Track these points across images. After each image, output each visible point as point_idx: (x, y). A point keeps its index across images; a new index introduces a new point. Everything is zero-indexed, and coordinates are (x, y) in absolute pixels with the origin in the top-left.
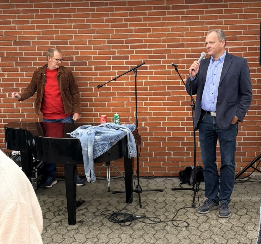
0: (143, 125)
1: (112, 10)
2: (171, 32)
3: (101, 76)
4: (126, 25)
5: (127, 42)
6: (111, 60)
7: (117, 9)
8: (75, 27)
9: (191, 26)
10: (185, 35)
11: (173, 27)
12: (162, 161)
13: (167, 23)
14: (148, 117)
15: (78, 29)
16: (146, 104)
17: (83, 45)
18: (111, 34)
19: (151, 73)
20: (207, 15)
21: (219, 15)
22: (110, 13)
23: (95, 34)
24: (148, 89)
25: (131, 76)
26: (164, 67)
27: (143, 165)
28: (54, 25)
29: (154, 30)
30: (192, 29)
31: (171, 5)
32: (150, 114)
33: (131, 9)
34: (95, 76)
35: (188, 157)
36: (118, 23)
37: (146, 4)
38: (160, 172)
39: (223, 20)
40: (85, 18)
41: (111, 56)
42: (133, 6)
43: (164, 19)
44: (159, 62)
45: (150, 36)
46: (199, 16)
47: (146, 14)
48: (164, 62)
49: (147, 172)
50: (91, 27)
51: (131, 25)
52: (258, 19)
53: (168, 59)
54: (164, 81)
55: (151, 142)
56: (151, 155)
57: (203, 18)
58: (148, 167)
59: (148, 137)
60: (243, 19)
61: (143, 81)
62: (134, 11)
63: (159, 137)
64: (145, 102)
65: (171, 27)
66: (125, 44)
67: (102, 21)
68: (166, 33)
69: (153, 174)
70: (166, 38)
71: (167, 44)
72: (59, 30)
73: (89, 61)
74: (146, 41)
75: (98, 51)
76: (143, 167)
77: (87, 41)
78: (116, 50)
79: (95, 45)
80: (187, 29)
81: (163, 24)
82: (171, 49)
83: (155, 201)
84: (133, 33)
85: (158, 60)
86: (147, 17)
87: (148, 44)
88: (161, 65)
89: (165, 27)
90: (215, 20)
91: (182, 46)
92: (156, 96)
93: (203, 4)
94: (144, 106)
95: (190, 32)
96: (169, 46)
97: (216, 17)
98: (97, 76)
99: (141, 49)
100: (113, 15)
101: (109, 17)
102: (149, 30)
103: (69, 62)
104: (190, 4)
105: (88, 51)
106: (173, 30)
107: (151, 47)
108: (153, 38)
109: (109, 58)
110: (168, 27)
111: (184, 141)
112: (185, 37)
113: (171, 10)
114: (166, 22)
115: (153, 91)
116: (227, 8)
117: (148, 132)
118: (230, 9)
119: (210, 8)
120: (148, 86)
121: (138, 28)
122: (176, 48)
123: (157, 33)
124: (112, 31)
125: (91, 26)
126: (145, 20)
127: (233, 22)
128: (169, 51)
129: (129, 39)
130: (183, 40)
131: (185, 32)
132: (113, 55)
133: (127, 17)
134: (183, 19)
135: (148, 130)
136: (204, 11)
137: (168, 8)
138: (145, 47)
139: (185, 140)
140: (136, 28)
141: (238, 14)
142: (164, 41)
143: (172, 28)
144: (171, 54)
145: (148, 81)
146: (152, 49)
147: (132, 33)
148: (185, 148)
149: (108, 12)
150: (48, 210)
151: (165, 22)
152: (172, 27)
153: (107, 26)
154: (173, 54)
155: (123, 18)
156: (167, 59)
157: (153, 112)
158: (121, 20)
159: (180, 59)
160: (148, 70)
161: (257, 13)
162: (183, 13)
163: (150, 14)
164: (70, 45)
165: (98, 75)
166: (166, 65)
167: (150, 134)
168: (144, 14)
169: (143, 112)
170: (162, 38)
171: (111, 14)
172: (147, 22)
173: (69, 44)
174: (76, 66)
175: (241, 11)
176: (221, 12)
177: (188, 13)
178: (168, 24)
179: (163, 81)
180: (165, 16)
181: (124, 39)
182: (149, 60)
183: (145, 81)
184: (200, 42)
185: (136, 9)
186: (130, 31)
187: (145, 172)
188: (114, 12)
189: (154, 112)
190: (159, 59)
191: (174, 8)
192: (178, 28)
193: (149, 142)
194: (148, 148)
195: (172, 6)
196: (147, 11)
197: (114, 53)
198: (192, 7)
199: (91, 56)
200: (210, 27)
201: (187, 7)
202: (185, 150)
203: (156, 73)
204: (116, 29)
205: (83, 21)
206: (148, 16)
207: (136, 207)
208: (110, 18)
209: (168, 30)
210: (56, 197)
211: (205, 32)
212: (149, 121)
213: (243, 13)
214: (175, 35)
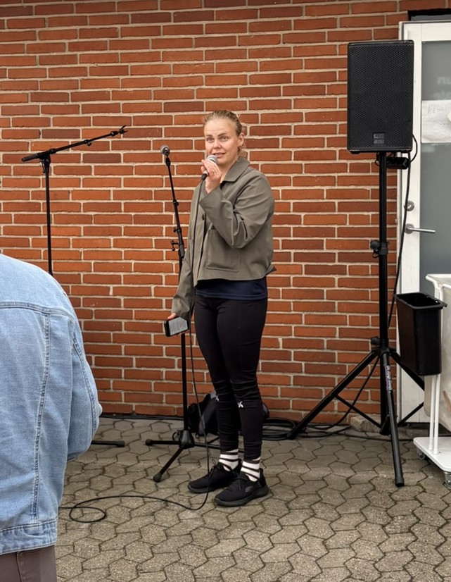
0: (111, 293)
1: (42, 23)
2: (172, 76)
3: (18, 177)
4: (72, 59)
5: (76, 97)
6: (41, 140)
7: (53, 23)
9: (219, 61)
10: (204, 81)
11: (177, 63)
12: (153, 379)
13: (163, 52)
14: (122, 274)
16: (117, 244)
18: (39, 80)
19: (128, 170)
20: (254, 34)
21: (281, 33)
22: (38, 30)
23: (5, 80)
24: (123, 209)
25: (84, 177)
27: (111, 387)
29: (136, 71)
30: (220, 68)
31: (172, 12)
32: (127, 268)
33: (83, 21)
36: (55, 54)
37: (116, 9)
38: (148, 404)
39: (292, 46)
41: (41, 129)
42: (88, 15)
43: (157, 44)
44: (146, 145)
45: (126, 84)
46: (235, 37)
47: (117, 33)
48: (158, 145)
49: (119, 403)
51: (85, 59)
53: (167, 139)
54: (157, 189)
55: (130, 332)
56: (128, 363)
57: (246, 41)
58: (123, 393)
59: (123, 321)
61: (112, 189)
62: (90, 25)
63: (148, 321)
64: (115, 237)
65: (172, 63)
66: (71, 103)
67: (20, 49)
68: (162, 77)
69: (134, 409)
70: (161, 88)
71: (163, 102)
74: (117, 96)
75: (11, 117)
76: (112, 390)
78: (51, 117)
79: (6, 105)
80: (209, 68)
81: (154, 57)
82: (173, 114)
84: (89, 77)
85: (143, 139)
86: (119, 38)
87: (121, 102)
88: (152, 151)
89: (158, 63)
90: (272, 46)
91: (199, 107)
92: (141, 226)
93: (244, 8)
94: (114, 247)
95: (215, 74)
96: (169, 108)
97: (275, 39)
98: (11, 175)
99: (107, 115)
100: (44, 35)
101: (35, 40)
102: (123, 71)
104: (215, 9)
106: (177, 69)
107: (128, 108)
108: (132, 89)
109: (36, 134)
110: (165, 63)
112: (204, 87)
113: (172, 23)
114: (162, 50)
115: (133, 214)
116: (301, 18)
117: (123, 309)
118: (307, 20)
119: (261, 17)
120: (123, 202)
121: (99, 65)
122: (185, 113)
123: (142, 76)
124: (42, 73)
126: (115, 45)
127: (315, 51)
128: (168, 120)
129: (80, 90)
130: (201, 93)
131: (203, 75)
132: (45, 128)
133: (75, 40)
134: (200, 43)
135: (122, 305)
136: (248, 25)
137: (166, 18)
138: (115, 108)
140: (94, 65)
141: (326, 30)
142: (159, 96)
143: (174, 65)
144: (173, 126)
145: (123, 188)
146: (131, 115)
147: (85, 78)
149: (34, 29)
151: (158, 50)
152: (174, 63)
153: (31, 61)
154: (178, 126)
155: (66, 41)
156: (163, 138)
157: (133, 262)
158: (61, 47)
159: (194, 139)
160: (123, 164)
161: (372, 28)
162: (198, 30)
163: (126, 32)
165: (12, 173)
167: (127, 315)
168: (113, 33)
169: (112, 261)
170: (153, 89)
171: (40, 32)
172: (119, 52)
175: (332, 23)
176: (286, 25)
177: (210, 29)
178: (166, 56)
179: (155, 191)
180: (159, 37)
181: (69, 92)
182: (124, 139)
183: (115, 189)
184: (239, 99)
185: (95, 21)
186: (82, 71)
187: (114, 403)
188: (47, 29)
189: (135, 264)
190: (146, 137)
191: (179, 17)
192: (189, 65)
193: (124, 332)
194: (123, 346)
195: (174, 13)
196: (119, 26)
197: (46, 122)
198: (221, 15)
200: (260, 62)
201: (209, 16)
203: (140, 170)
204: (51, 67)
206: (122, 37)
208: (38, 41)
209: (166, 70)
211: (249, 74)
212: (124, 283)
213: (338, 29)
214: (181, 82)
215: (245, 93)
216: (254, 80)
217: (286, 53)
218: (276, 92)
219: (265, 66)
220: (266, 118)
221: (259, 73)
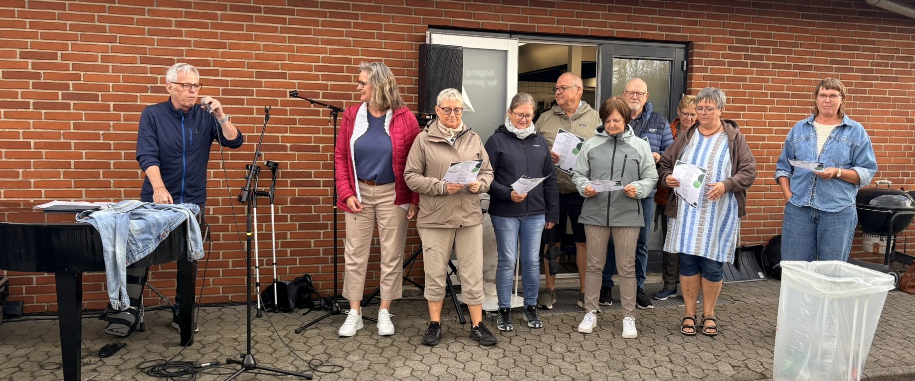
0: (211, 212)
2: (262, 52)
3: (128, 123)
4: (179, 34)
6: (149, 94)
7: (160, 3)
8: (72, 28)
9: (298, 45)
10: (287, 58)
13: (256, 35)
14: (220, 198)
15: (79, 33)
16: (216, 175)
17: (91, 63)
18: (148, 47)
20: (325, 28)
21: (344, 30)
22: (147, 8)
23: (116, 44)
26: (250, 111)
27: (211, 283)
28: (28, 20)
29: (232, 46)
30: (300, 50)
31: (262, 6)
32: (225, 193)
34: (115, 122)
35: (293, 266)
36: (163, 28)
39: (352, 39)
40: (96, 14)
41: (149, 85)
43: (250, 28)
44: (241, 102)
45: (224, 55)
46: (311, 29)
47: (218, 17)
48: (251, 102)
49: (217, 295)
50: (107, 31)
51: (188, 34)
52: (406, 42)
53: (258, 98)
54: (250, 134)
55: (226, 242)
56: (226, 264)
57: (319, 33)
58: (221, 287)
59: (221, 234)
60: (383, 41)
62: (194, 9)
64: (214, 170)
65: (262, 43)
67: (131, 21)
68: (254, 52)
69: (230, 299)
70: (253, 61)
71: (255, 71)
72: (40, 31)
73: (103, 93)
74: (216, 63)
75: (121, 75)
76: (212, 286)
77: (100, 57)
78: (159, 77)
79: (116, 64)
80: (291, 49)
81: (249, 38)
82: (263, 80)
83: (235, 339)
84: (193, 48)
85: (238, 97)
86: (219, 21)
87: (220, 69)
88: (245, 106)
89: (251, 42)
90: (337, 38)
91: (283, 76)
92: (236, 161)
93: (317, 9)
94: (213, 177)
95: (296, 54)
96: (259, 75)
97: (340, 34)
98: (120, 121)
99: (208, 77)
100: (152, 13)
101: (144, 15)
102: (223, 46)
103: (60, 92)
104: (296, 8)
105: (101, 73)
106: (266, 48)
107: (225, 74)
108: (229, 60)
109: (145, 90)
110: (256, 43)
111: (287, 239)
112: (287, 62)
113: (262, 14)
114: (254, 33)
116: (358, 21)
117: (221, 224)
118: (363, 23)
119: (329, 17)
122: (273, 80)
123: (238, 51)
124: (151, 42)
125: (108, 28)
126: (215, 26)
127: (367, 44)
128: (259, 84)
130: (285, 67)
131: (287, 54)
132: (154, 85)
133: (181, 19)
134: (284, 30)
135: (220, 221)
136: (320, 22)
137: (258, 10)
138: (216, 73)
139: (289, 236)
140: (198, 40)
141: (375, 31)
142: (251, 66)
143: (264, 45)
144: (263, 89)
146: (229, 79)
147: (190, 48)
148: (289, 250)
149: (143, 7)
150: (17, 369)
151: (251, 33)
152: (264, 43)
153: (142, 32)
154: (266, 89)
155: (173, 19)
156: (255, 97)
157: (229, 189)
158: (169, 24)
159: (279, 99)
161: (406, 34)
162: (283, 21)
163: (224, 17)
164: (62, 60)
165: (122, 119)
166: (255, 107)
167: (225, 229)
168: (214, 17)
169: (211, 189)
170: (247, 61)
171: (148, 10)
172: (219, 31)
173: (59, 58)
174: (74, 102)
175: (379, 27)
176: (348, 25)
177: (292, 22)
178: (258, 38)
180: (252, 23)
181: (175, 58)
182: (223, 97)
184: (313, 72)
185: (198, 6)
186: (187, 44)
187: (214, 296)
188: (155, 8)
189: (231, 190)
190: (240, 96)
191: (267, 11)
192: (276, 45)
193: (222, 241)
194: (221, 252)
195: (264, 8)
196: (219, 12)
197: (154, 80)
198: (300, 13)
199: (107, 83)
200: (329, 48)
201: (291, 12)
202: (289, 254)
204: (160, 38)
205: (92, 19)
206: (221, 20)
207: (200, 351)
208: (147, 17)
209: (258, 48)
210: (33, 346)
211: (321, 56)
212: (222, 205)
213: (383, 32)
214: (268, 58)
215: (318, 69)
216: (325, 60)
217: (347, 44)
218: (341, 70)
219: (333, 51)
220: (334, 87)
221: (328, 55)
